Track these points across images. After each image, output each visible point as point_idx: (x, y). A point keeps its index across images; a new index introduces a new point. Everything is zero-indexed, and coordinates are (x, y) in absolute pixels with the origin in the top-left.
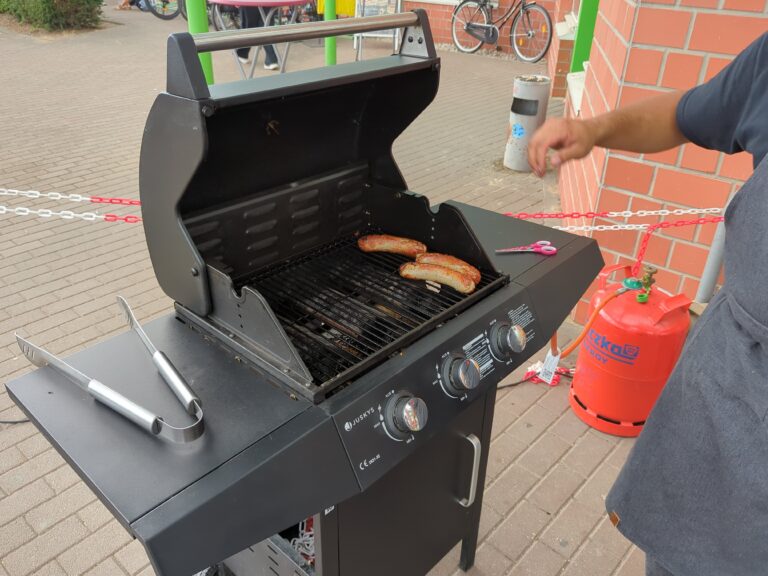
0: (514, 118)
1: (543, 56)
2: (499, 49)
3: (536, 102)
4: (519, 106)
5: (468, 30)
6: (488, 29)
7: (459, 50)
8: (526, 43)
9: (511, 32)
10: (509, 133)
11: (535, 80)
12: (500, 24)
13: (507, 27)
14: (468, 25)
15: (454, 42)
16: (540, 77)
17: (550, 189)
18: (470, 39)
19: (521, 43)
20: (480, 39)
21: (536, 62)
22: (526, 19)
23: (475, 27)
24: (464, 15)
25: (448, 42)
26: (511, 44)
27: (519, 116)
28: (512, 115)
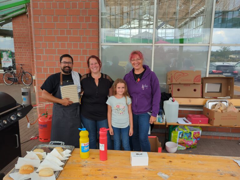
0: (23, 97)
1: (31, 84)
2: (19, 83)
3: (28, 92)
4: (23, 94)
5: (8, 79)
6: (14, 79)
7: (7, 85)
8: (26, 81)
9: (21, 79)
10: (22, 100)
11: (26, 88)
12: (18, 77)
13: (20, 78)
14: (8, 78)
15: (5, 83)
16: (27, 87)
17: (35, 110)
18: (10, 81)
19: (25, 81)
20: (12, 81)
21: (30, 85)
22: (25, 76)
23: (11, 78)
24: (6, 76)
25: (3, 83)
26: (22, 82)
27: (24, 96)
28: (22, 96)
